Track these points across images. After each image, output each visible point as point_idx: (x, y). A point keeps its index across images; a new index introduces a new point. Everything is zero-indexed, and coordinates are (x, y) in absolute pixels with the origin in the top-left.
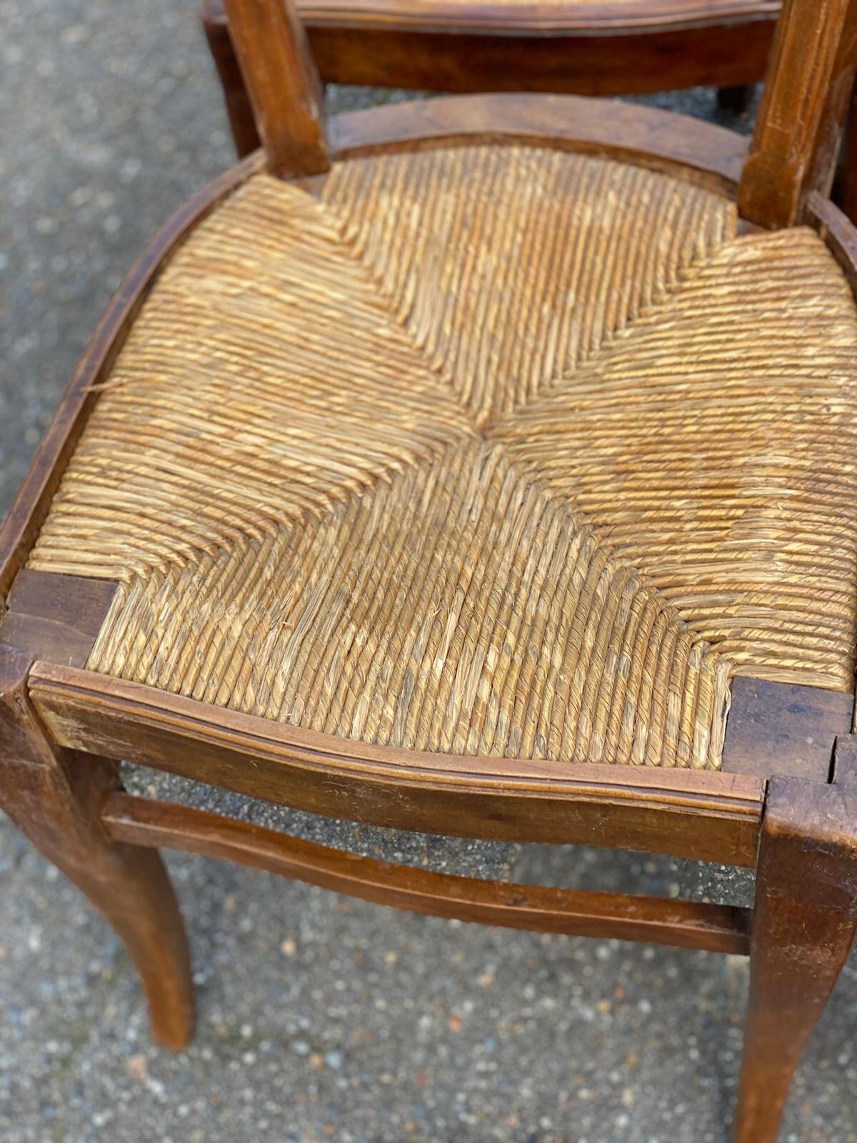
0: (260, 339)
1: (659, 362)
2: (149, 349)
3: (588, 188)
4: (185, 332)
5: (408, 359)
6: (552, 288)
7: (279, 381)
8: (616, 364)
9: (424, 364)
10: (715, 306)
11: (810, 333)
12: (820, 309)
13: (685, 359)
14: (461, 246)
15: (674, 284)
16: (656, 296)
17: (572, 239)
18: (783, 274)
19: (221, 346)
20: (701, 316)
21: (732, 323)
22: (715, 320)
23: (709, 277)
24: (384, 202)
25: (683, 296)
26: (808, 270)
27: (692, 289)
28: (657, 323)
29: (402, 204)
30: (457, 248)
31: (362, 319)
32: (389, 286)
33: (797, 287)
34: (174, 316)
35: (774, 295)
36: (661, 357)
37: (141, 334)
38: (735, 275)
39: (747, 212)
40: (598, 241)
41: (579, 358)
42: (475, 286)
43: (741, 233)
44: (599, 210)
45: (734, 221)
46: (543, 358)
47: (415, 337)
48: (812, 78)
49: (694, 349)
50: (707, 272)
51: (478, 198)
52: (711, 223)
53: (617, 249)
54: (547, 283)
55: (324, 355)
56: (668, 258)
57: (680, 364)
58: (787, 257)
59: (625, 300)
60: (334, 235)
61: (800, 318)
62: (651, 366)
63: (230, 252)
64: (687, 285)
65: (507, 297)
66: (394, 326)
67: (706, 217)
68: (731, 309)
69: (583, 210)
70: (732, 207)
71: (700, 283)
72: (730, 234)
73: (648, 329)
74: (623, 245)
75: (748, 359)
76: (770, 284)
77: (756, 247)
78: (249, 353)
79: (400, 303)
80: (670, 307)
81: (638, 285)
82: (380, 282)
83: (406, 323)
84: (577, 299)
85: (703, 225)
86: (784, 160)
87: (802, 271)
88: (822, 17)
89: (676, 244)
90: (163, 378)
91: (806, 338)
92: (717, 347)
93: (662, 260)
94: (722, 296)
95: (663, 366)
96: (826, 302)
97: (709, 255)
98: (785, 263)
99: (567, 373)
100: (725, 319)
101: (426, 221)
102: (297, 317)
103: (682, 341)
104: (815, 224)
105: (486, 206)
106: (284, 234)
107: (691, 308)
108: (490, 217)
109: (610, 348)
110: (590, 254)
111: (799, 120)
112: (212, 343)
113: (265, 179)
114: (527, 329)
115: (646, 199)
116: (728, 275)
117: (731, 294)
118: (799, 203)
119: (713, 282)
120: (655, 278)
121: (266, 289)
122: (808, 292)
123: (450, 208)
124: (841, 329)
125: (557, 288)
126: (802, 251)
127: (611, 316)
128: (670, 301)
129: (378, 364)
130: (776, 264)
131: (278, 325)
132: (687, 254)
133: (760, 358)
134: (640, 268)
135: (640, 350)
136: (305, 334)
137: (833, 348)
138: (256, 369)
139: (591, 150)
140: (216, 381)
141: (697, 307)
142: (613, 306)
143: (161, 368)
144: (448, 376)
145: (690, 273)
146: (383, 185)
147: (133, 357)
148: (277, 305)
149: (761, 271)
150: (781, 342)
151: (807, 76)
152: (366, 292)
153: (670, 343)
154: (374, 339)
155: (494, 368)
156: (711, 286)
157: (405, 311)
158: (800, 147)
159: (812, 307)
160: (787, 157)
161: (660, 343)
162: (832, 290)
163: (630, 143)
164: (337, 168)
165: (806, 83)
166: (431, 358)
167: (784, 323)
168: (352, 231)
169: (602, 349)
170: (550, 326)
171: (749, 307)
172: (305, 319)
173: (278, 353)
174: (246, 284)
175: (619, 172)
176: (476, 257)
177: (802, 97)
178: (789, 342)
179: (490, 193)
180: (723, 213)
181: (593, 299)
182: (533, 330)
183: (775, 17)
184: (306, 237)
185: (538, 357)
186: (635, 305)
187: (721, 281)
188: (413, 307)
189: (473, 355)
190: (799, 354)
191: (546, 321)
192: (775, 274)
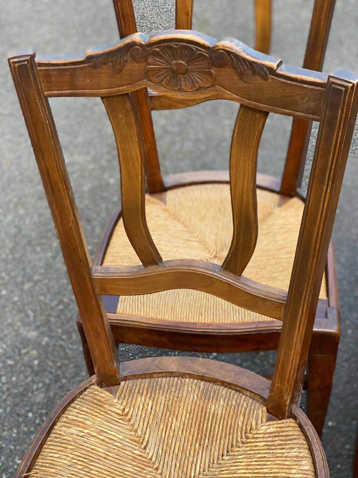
0: (90, 455)
1: (239, 472)
2: (48, 458)
3: (213, 398)
4: (62, 451)
5: (145, 464)
6: (199, 437)
7: (96, 473)
8: (223, 471)
9: (151, 466)
10: (259, 450)
11: (293, 463)
12: (297, 453)
13: (248, 471)
14: (167, 418)
15: (244, 440)
16: (237, 444)
17: (207, 418)
18: (283, 438)
19: (75, 457)
20: (254, 454)
21: (265, 457)
22: (259, 456)
23: (257, 438)
24: (139, 399)
25: (248, 445)
26: (293, 437)
27: (251, 442)
28: (238, 455)
29: (145, 400)
30: (165, 419)
31: (129, 447)
32: (139, 432)
33: (289, 444)
34: (58, 444)
35: (280, 447)
36: (239, 469)
37: (46, 451)
38: (266, 438)
39: (270, 410)
40: (217, 419)
41: (209, 467)
42: (171, 435)
43: (268, 420)
44: (217, 407)
45: (266, 414)
46: (196, 465)
47: (148, 454)
48: (290, 372)
49: (252, 467)
50: (256, 436)
51: (173, 399)
52: (258, 415)
53: (223, 423)
54: (198, 435)
55: (114, 462)
56: (242, 428)
57: (246, 473)
58: (285, 431)
59: (226, 444)
60: (120, 412)
61: (289, 457)
62: (235, 473)
63: (81, 417)
64: (249, 440)
65: (183, 440)
66: (141, 450)
67: (255, 412)
68: (265, 451)
69: (211, 406)
70: (265, 409)
71: (253, 440)
72: (264, 420)
73: (235, 457)
74: (226, 421)
75: (271, 473)
76: (279, 442)
77: (273, 426)
78: (85, 460)
79: (143, 440)
80: (242, 449)
81: (231, 438)
82: (136, 431)
83: (145, 448)
84: (208, 442)
85: (254, 415)
86: (282, 397)
87: (290, 437)
88: (292, 355)
89: (245, 423)
90: (53, 470)
91: (292, 465)
92: (260, 467)
93: (239, 429)
94: (262, 446)
95: (240, 473)
96: (299, 451)
97: (256, 429)
98: (284, 434)
99: (204, 473)
100: (263, 456)
101: (154, 408)
102: (104, 445)
103: (247, 464)
104: (295, 418)
105: (176, 402)
106: (102, 411)
107: (250, 450)
108: (177, 406)
109: (220, 464)
110: (214, 424)
111: (286, 385)
112: (72, 456)
113: (96, 387)
114: (190, 453)
115: (234, 403)
116: (263, 438)
117: (264, 445)
118: (288, 410)
119: (258, 440)
120: (237, 436)
121: (94, 434)
122: (292, 446)
123: (163, 403)
124: (304, 462)
125: (201, 437)
126: (290, 429)
127: (221, 450)
128: (242, 446)
129: (134, 466)
130: (281, 434)
131: (97, 449)
132: (249, 428)
133: (275, 473)
134: (232, 431)
135: (232, 466)
136: (107, 453)
137: (302, 470)
138: (88, 468)
139: (214, 381)
140: (73, 472)
141: (253, 450)
142: (222, 446)
143: (52, 466)
144: (160, 471)
145: (250, 436)
146: (139, 392)
147: (42, 461)
148: (97, 440)
149: (275, 436)
150: (283, 467)
151: (288, 371)
152: (131, 435)
153: (242, 464)
154: (133, 455)
155: (177, 469)
156: (257, 442)
157: (145, 444)
158: (287, 394)
159: (294, 453)
160: (283, 396)
161: (239, 464)
162: (301, 446)
163: (228, 380)
164: (122, 383)
165: (288, 374)
166: (154, 463)
167: (284, 459)
168: (127, 410)
169: (218, 464)
170: (198, 452)
171: (271, 451)
172: (108, 446)
173: (96, 461)
174: (86, 431)
175: (224, 391)
176: (172, 423)
177: (287, 378)
178: (286, 467)
179: (178, 397)
180: (262, 411)
181: (214, 443)
182: (192, 454)
183: (280, 331)
184: (109, 412)
185: (194, 465)
186: (230, 446)
187: (261, 440)
188: (148, 442)
189: (170, 463)
190: (290, 472)
191: (197, 450)
192: (280, 438)
